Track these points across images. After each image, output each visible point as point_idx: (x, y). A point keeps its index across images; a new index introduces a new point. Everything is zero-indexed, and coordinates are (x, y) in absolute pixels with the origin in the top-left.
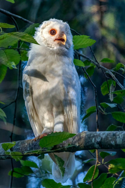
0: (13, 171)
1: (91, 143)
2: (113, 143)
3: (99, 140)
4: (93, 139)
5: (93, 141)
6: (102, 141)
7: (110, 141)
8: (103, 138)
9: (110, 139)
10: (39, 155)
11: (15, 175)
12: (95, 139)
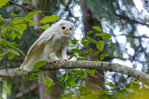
0: (29, 78)
1: (58, 67)
2: (68, 66)
3: (61, 65)
4: (59, 65)
5: (59, 66)
6: (63, 66)
7: (66, 65)
8: (63, 64)
9: (66, 64)
10: (36, 72)
11: (30, 79)
12: (60, 65)
